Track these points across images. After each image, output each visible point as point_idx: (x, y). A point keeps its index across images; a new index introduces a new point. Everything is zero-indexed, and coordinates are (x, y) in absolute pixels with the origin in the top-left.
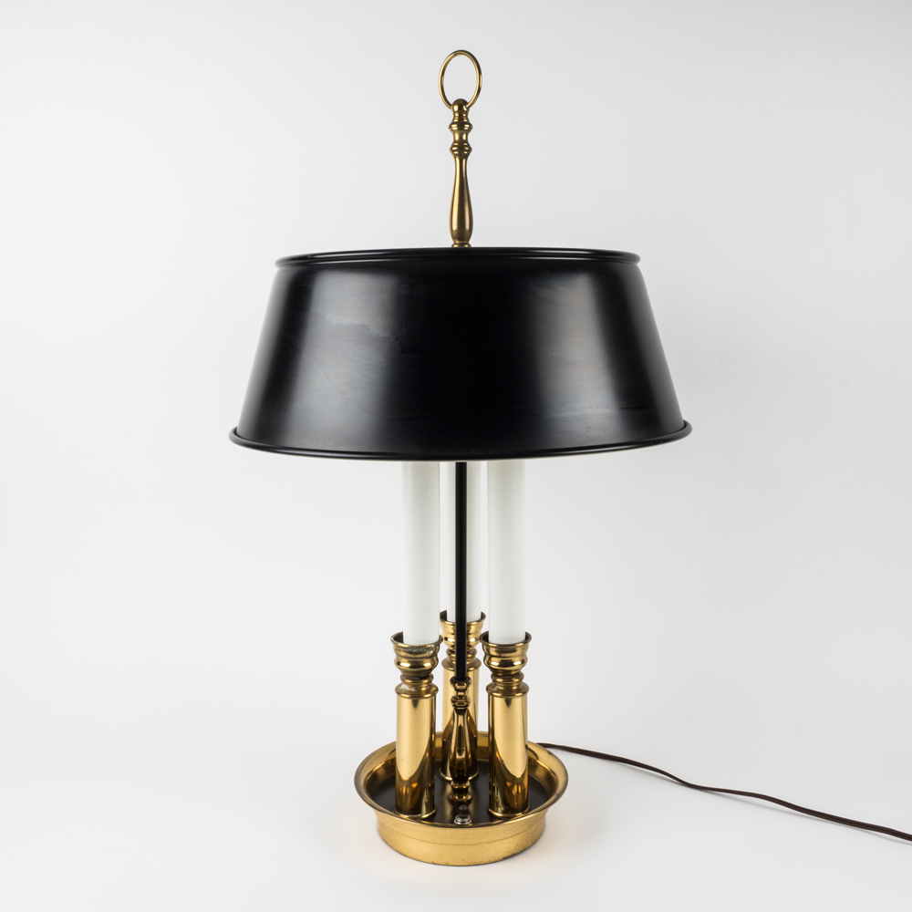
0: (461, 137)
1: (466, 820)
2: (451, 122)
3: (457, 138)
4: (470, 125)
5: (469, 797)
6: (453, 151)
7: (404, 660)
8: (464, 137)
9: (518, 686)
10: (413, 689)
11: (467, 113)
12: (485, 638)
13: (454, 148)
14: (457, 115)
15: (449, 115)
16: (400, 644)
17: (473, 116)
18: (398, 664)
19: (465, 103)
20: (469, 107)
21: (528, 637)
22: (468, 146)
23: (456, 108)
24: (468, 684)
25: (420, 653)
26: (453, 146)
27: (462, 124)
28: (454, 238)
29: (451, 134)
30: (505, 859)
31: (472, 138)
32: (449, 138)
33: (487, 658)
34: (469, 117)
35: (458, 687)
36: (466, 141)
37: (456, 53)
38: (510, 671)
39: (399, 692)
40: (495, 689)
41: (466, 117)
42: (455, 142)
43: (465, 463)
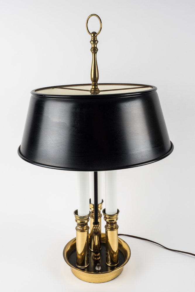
0: (94, 46)
1: (99, 268)
2: (91, 40)
3: (93, 46)
4: (98, 41)
5: (100, 258)
6: (92, 51)
7: (78, 220)
8: (95, 46)
9: (115, 227)
10: (81, 229)
11: (96, 37)
12: (104, 211)
13: (92, 50)
14: (93, 38)
15: (90, 38)
16: (77, 216)
17: (98, 38)
18: (76, 221)
19: (96, 33)
20: (97, 35)
21: (118, 211)
22: (97, 49)
23: (92, 35)
24: (99, 225)
25: (84, 218)
26: (92, 49)
27: (95, 41)
28: (92, 81)
29: (91, 44)
30: (112, 280)
31: (98, 46)
32: (90, 46)
33: (105, 218)
34: (97, 38)
35: (96, 226)
36: (96, 47)
37: (92, 15)
38: (113, 222)
39: (77, 229)
40: (108, 228)
41: (96, 38)
42: (92, 48)
43: (97, 172)
